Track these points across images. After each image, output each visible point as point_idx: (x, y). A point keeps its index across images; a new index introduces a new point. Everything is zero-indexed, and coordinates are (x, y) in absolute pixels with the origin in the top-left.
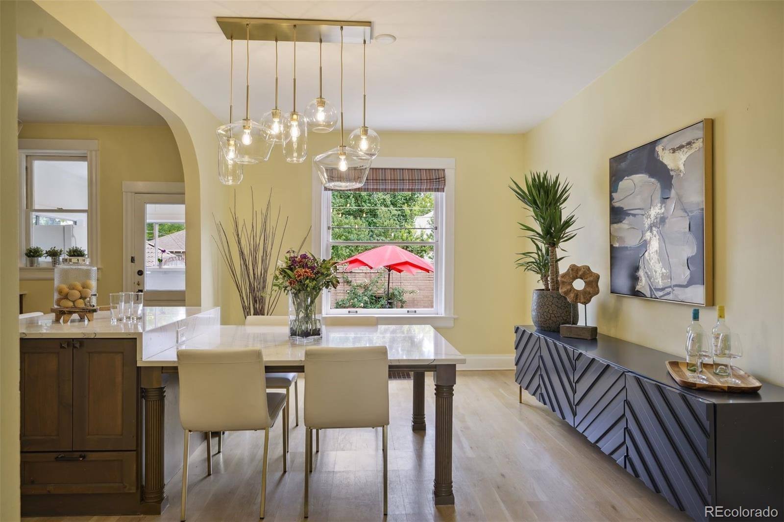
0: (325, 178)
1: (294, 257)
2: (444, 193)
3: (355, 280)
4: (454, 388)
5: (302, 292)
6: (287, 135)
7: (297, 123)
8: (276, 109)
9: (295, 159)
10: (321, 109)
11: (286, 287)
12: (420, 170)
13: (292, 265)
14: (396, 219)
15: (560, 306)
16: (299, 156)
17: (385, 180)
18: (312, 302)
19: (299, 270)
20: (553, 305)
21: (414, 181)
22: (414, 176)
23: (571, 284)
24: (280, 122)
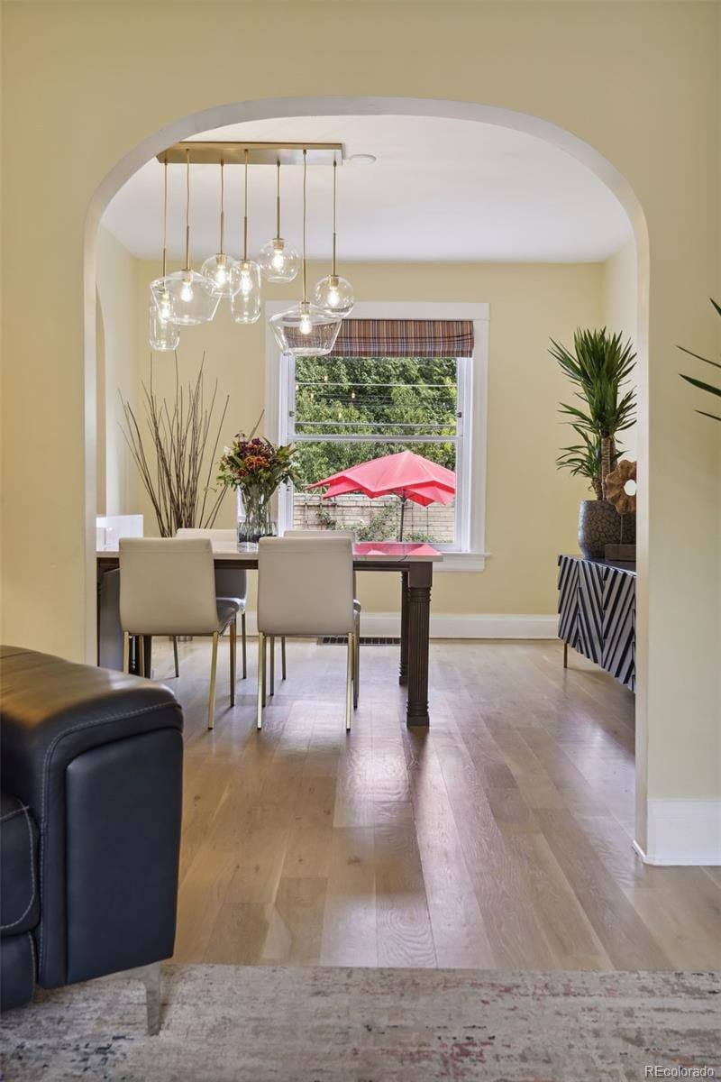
0: (282, 342)
1: (244, 443)
2: (472, 359)
3: (343, 520)
4: (431, 592)
5: (254, 486)
6: (236, 286)
7: (248, 273)
8: (221, 253)
9: (246, 318)
10: (278, 252)
11: (234, 480)
12: (434, 321)
13: (242, 452)
14: (430, 406)
15: (612, 520)
16: (251, 315)
17: (379, 338)
18: (266, 500)
19: (250, 457)
20: (603, 521)
21: (424, 340)
22: (423, 331)
23: (622, 487)
24: (227, 270)
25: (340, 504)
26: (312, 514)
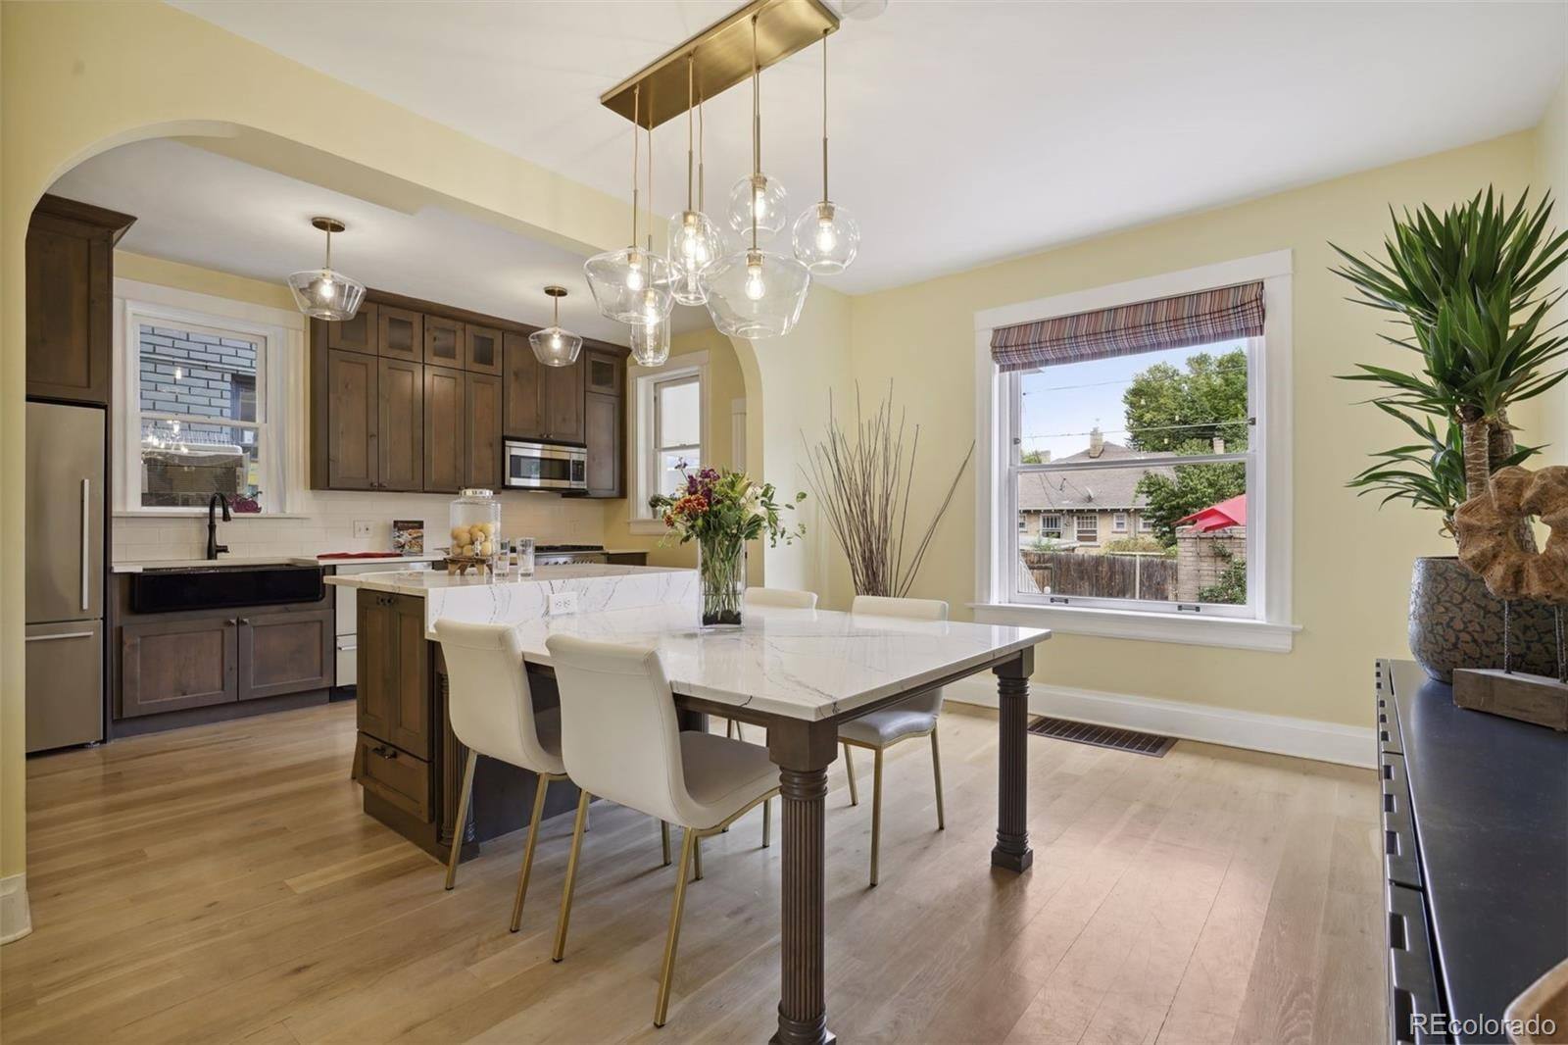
2: (1264, 337)
12: (1199, 293)
21: (1180, 322)
22: (1179, 312)
25: (1238, 536)
26: (1205, 547)
